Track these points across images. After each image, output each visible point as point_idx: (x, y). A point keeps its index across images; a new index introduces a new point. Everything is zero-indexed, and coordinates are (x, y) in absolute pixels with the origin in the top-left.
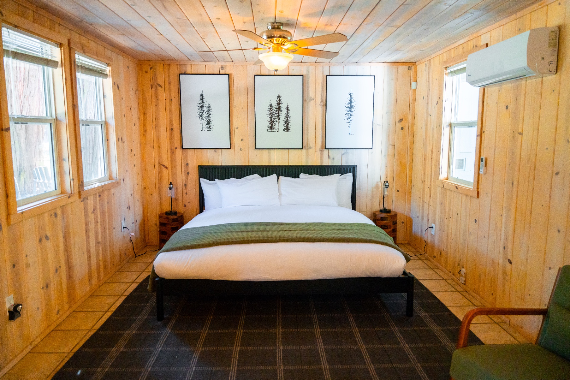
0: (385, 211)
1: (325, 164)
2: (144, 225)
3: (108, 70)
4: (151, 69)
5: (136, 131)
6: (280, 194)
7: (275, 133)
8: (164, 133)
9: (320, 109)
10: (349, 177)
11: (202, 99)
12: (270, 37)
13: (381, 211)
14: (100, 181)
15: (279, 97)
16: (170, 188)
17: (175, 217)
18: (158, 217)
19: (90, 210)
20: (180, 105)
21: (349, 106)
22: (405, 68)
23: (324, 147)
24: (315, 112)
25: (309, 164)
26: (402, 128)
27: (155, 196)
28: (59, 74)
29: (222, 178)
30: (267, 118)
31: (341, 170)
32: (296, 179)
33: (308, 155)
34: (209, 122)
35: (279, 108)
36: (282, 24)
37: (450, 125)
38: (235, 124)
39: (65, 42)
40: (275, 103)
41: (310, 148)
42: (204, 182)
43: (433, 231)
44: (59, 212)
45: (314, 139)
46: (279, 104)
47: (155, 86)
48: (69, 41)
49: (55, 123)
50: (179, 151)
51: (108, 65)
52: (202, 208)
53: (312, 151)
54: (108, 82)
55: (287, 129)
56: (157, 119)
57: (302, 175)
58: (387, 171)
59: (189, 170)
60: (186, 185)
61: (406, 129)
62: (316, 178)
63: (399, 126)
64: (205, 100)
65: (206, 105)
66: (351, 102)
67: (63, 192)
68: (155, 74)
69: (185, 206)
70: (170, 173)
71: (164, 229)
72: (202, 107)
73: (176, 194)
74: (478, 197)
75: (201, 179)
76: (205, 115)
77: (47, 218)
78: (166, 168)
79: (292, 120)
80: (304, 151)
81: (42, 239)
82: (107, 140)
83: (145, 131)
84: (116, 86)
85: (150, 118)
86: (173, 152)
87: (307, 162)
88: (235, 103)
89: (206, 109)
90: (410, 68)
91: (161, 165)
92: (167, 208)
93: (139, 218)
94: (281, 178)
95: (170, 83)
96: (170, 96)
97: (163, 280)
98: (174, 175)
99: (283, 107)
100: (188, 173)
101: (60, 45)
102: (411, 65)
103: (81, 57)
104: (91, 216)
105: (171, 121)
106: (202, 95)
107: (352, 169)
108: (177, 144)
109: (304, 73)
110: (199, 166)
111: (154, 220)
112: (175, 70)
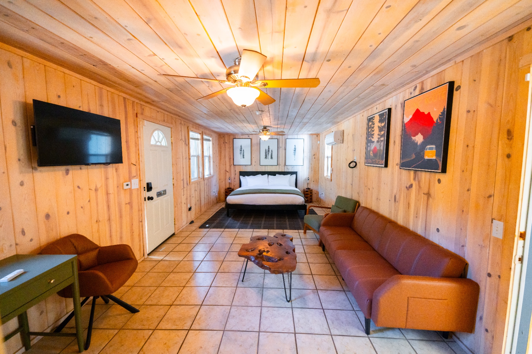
0: (308, 189)
1: (286, 171)
2: (219, 193)
3: (211, 139)
4: (223, 137)
5: (218, 158)
6: (268, 182)
7: (267, 159)
8: (227, 159)
9: (284, 151)
10: (294, 176)
11: (241, 147)
12: (263, 131)
13: (307, 189)
14: (208, 175)
15: (269, 147)
16: (229, 179)
17: (231, 189)
18: (224, 190)
19: (206, 184)
20: (233, 150)
21: (294, 150)
22: (316, 136)
23: (285, 165)
24: (282, 151)
25: (280, 171)
26: (315, 158)
27: (224, 182)
28: (199, 142)
29: (248, 176)
30: (264, 154)
31: (292, 173)
32: (275, 176)
33: (279, 168)
34: (243, 155)
35: (269, 151)
36: (267, 127)
37: (328, 157)
38: (253, 156)
39: (201, 133)
40: (267, 149)
41: (280, 165)
42: (241, 177)
43: (323, 195)
44: (199, 183)
45: (282, 162)
46: (269, 149)
47: (225, 143)
48: (202, 132)
49: (198, 157)
50: (232, 166)
51: (211, 137)
52: (240, 186)
53: (281, 166)
54: (211, 143)
55: (272, 158)
56: (225, 154)
57: (277, 175)
58: (309, 174)
59: (236, 173)
60: (235, 178)
61: (316, 158)
62: (282, 176)
63: (313, 157)
64: (242, 148)
65: (242, 149)
66: (295, 148)
67: (199, 178)
68: (225, 138)
69: (234, 186)
70: (229, 174)
71: (227, 194)
72: (241, 150)
73: (231, 181)
74: (331, 181)
75: (240, 176)
76: (242, 153)
77: (196, 185)
78: (228, 172)
79: (273, 155)
80: (278, 166)
81: (195, 190)
82: (210, 162)
83: (221, 159)
84: (213, 144)
85: (223, 155)
86: (230, 166)
87: (279, 170)
88: (253, 148)
89: (242, 151)
90: (317, 136)
91: (226, 171)
92: (228, 186)
93: (218, 190)
94: (269, 176)
95: (230, 142)
96: (230, 146)
97: (229, 204)
98: (231, 175)
99: (270, 150)
100: (236, 174)
101: (200, 134)
102: (318, 135)
103: (205, 136)
104: (206, 186)
105: (230, 156)
106: (241, 146)
107: (296, 173)
108: (232, 164)
109: (278, 138)
110: (240, 172)
111: (223, 191)
112: (232, 137)
